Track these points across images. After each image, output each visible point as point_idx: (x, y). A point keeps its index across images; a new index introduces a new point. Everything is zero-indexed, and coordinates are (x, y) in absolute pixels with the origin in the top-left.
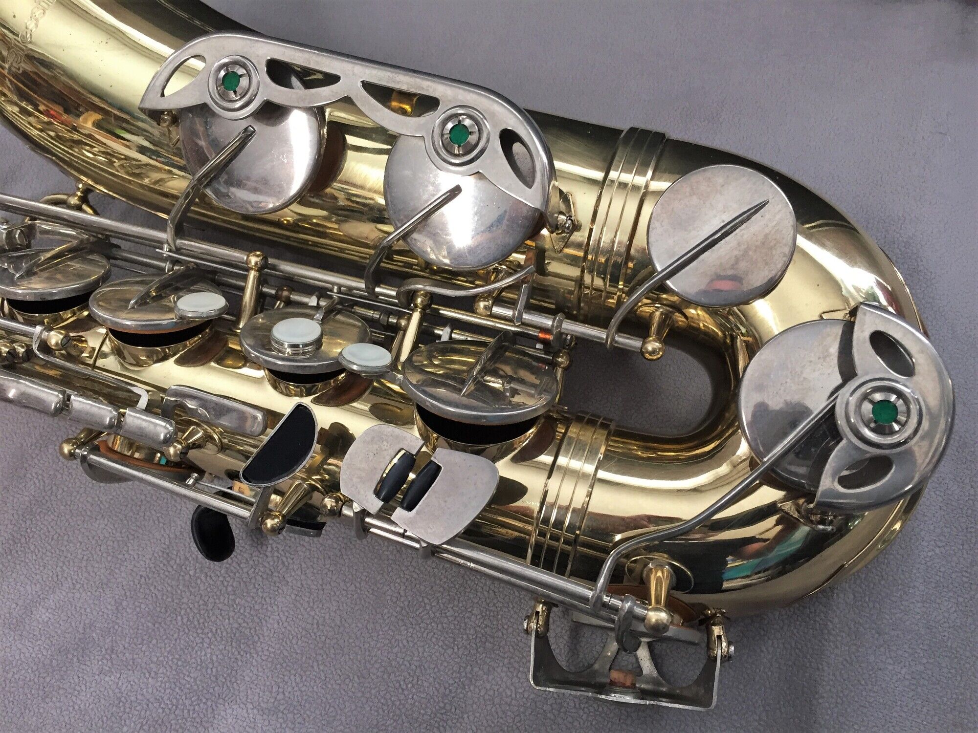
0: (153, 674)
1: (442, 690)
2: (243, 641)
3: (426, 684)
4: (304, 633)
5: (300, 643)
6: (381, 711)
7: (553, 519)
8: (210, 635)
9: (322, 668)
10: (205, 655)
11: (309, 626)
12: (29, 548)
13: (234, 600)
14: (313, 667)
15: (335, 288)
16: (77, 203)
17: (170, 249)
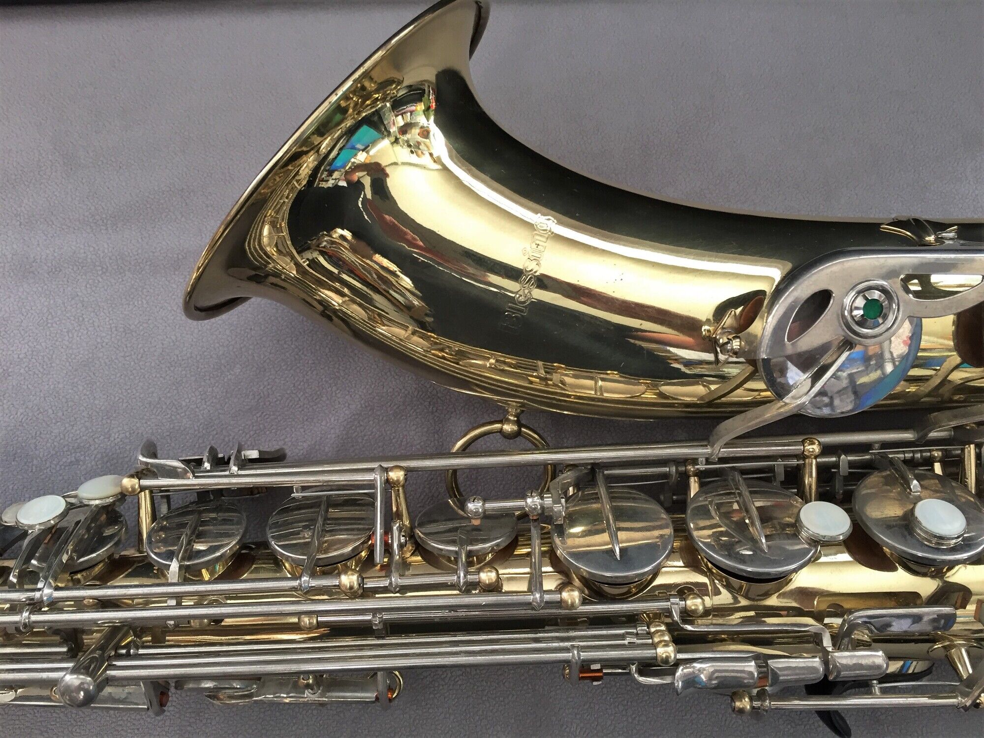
15: (877, 446)
16: (515, 428)
17: (708, 462)
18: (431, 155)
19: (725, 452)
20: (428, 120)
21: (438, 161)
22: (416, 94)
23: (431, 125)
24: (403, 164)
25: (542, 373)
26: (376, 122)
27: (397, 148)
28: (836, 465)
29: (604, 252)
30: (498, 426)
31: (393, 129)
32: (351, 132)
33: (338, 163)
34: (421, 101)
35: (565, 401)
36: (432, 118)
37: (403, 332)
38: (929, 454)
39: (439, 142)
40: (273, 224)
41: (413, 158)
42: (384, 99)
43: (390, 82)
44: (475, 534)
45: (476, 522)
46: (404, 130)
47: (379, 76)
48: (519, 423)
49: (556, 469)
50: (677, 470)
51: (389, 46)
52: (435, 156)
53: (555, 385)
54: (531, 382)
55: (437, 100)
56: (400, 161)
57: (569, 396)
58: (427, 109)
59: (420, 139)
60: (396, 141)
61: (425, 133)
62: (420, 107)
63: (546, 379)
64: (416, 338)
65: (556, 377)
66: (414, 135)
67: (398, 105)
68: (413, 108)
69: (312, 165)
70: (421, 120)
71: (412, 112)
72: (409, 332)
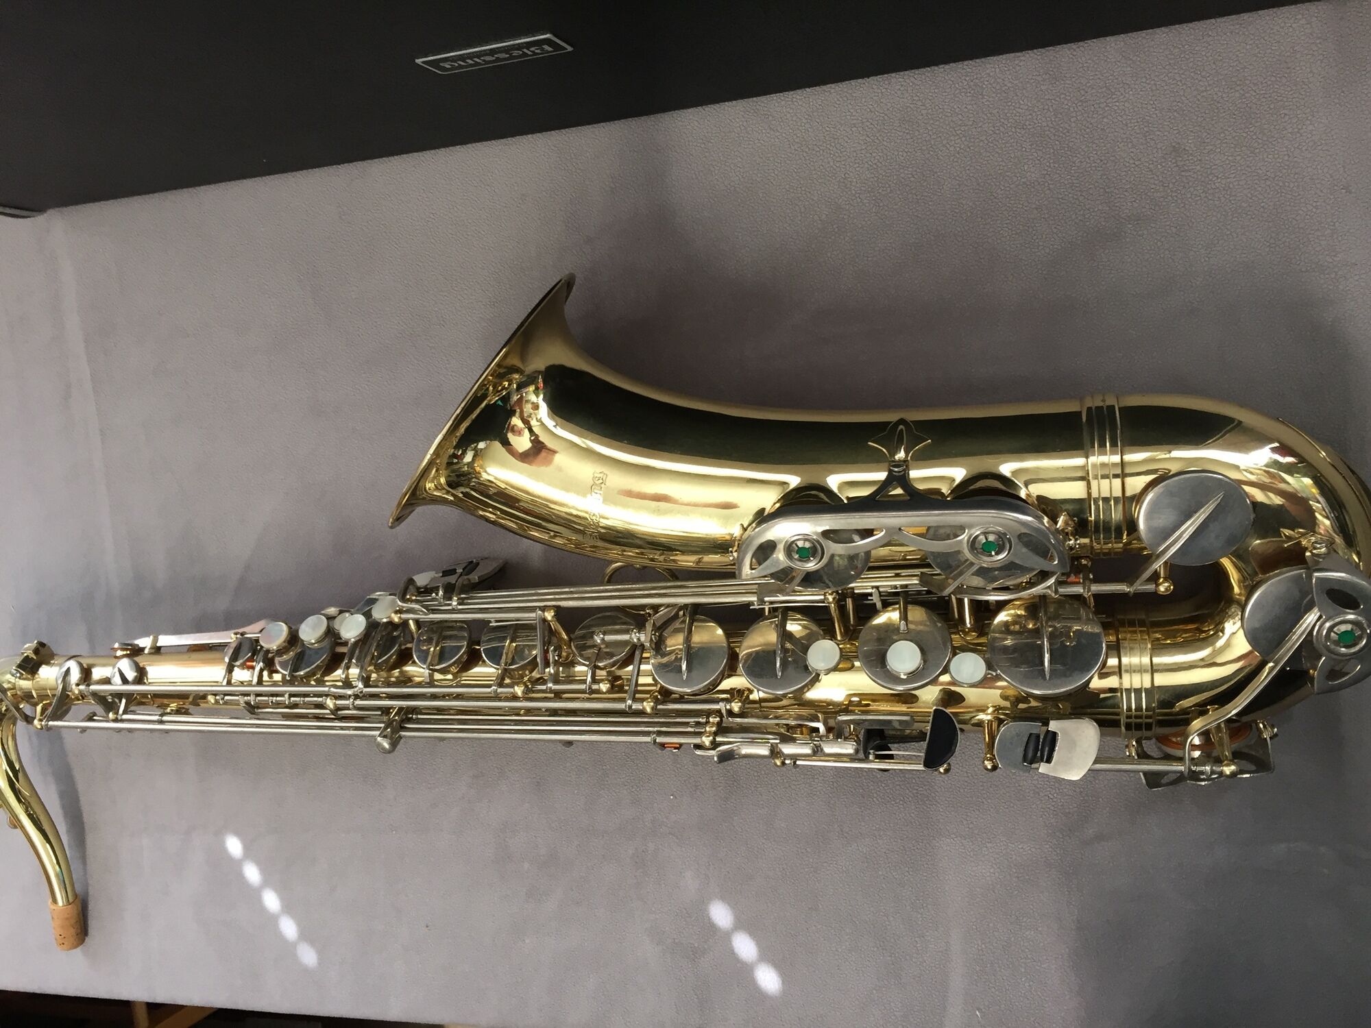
0: (878, 837)
1: (1078, 790)
2: (925, 799)
3: (1065, 790)
4: (966, 784)
5: (966, 790)
6: (1044, 817)
7: (1134, 707)
8: (901, 802)
9: (989, 801)
10: (906, 815)
11: (966, 779)
12: (743, 787)
13: (904, 777)
14: (983, 802)
18: (537, 418)
20: (537, 397)
23: (540, 400)
34: (533, 384)
36: (541, 396)
55: (544, 382)
58: (537, 388)
61: (535, 406)
62: (532, 388)
68: (527, 390)
70: (533, 398)
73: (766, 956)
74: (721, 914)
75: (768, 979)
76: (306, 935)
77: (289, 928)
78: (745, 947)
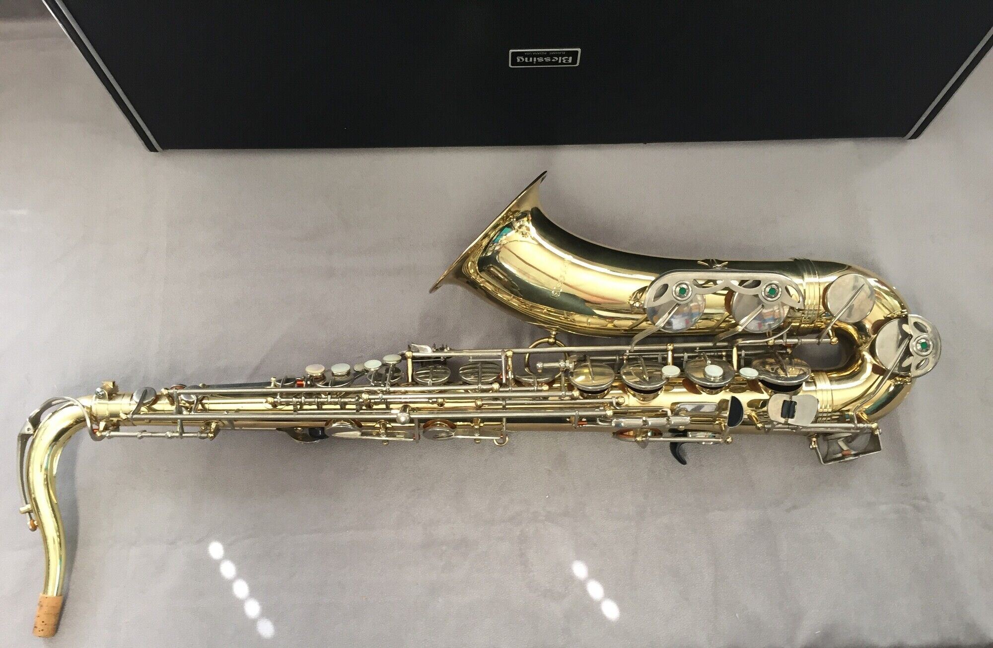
15: (698, 348)
16: (554, 341)
17: (630, 352)
19: (636, 348)
20: (529, 223)
21: (534, 239)
22: (524, 215)
23: (530, 225)
24: (521, 241)
25: (566, 316)
26: (510, 226)
27: (517, 234)
28: (683, 357)
29: (589, 269)
30: (547, 339)
31: (516, 227)
32: (501, 230)
33: (496, 241)
34: (526, 217)
35: (575, 328)
36: (531, 223)
37: (509, 297)
38: (720, 354)
39: (533, 231)
40: (473, 262)
41: (524, 239)
42: (513, 218)
43: (516, 211)
44: (539, 376)
45: (540, 371)
46: (520, 227)
47: (513, 210)
48: (555, 338)
49: (569, 353)
50: (619, 358)
51: (517, 199)
52: (532, 237)
53: (571, 321)
54: (561, 319)
55: (532, 217)
56: (519, 240)
57: (576, 325)
58: (528, 220)
59: (527, 231)
60: (517, 231)
61: (528, 229)
62: (525, 219)
63: (567, 318)
64: (514, 300)
65: (571, 318)
66: (524, 229)
67: (518, 219)
69: (487, 242)
70: (526, 224)
71: (523, 221)
72: (512, 297)
73: (610, 594)
74: (580, 570)
75: (611, 610)
76: (266, 613)
77: (253, 609)
78: (595, 590)
